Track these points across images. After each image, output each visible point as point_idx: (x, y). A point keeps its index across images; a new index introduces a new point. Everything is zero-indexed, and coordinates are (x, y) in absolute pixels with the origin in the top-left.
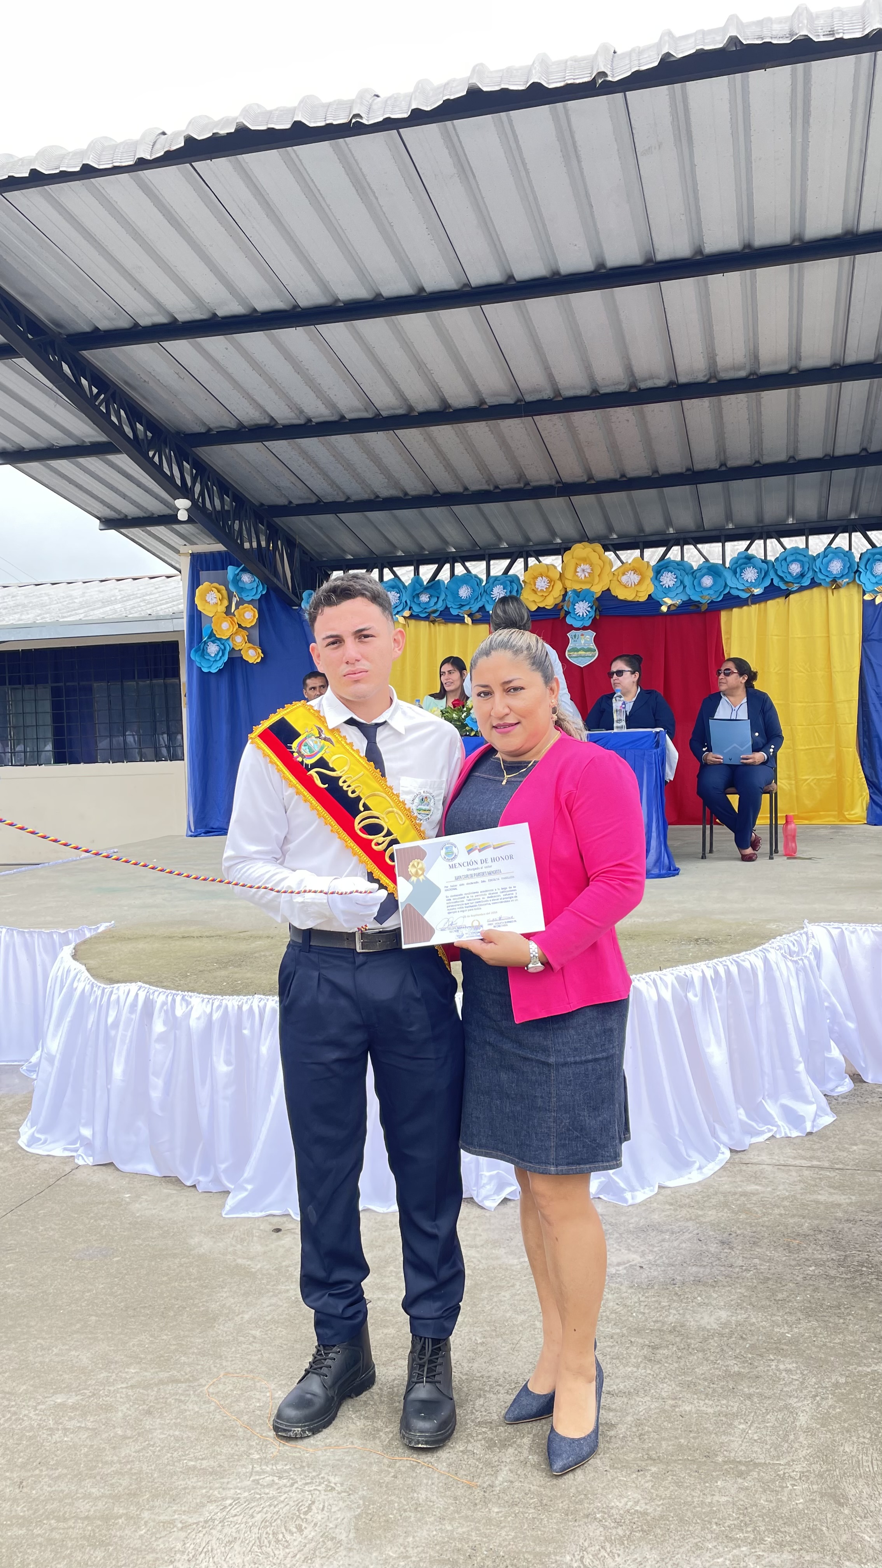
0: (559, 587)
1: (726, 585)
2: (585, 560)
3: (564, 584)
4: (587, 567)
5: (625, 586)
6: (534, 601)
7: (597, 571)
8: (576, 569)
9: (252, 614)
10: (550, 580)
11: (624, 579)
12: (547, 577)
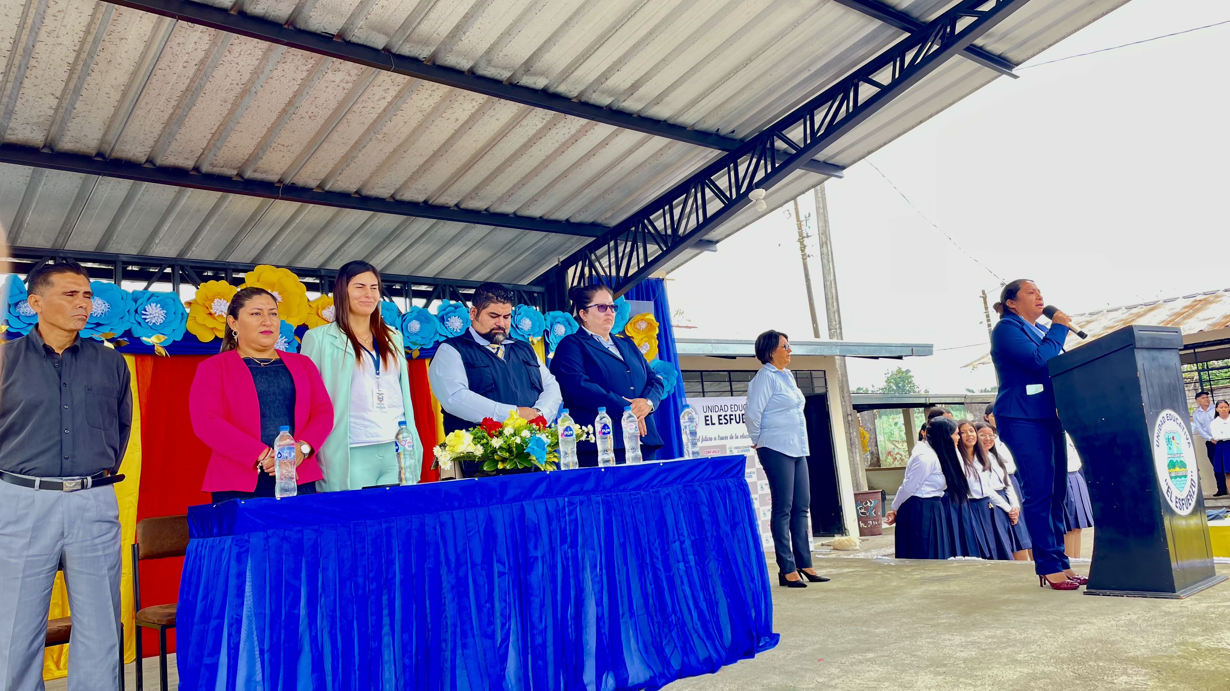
1: (436, 332)
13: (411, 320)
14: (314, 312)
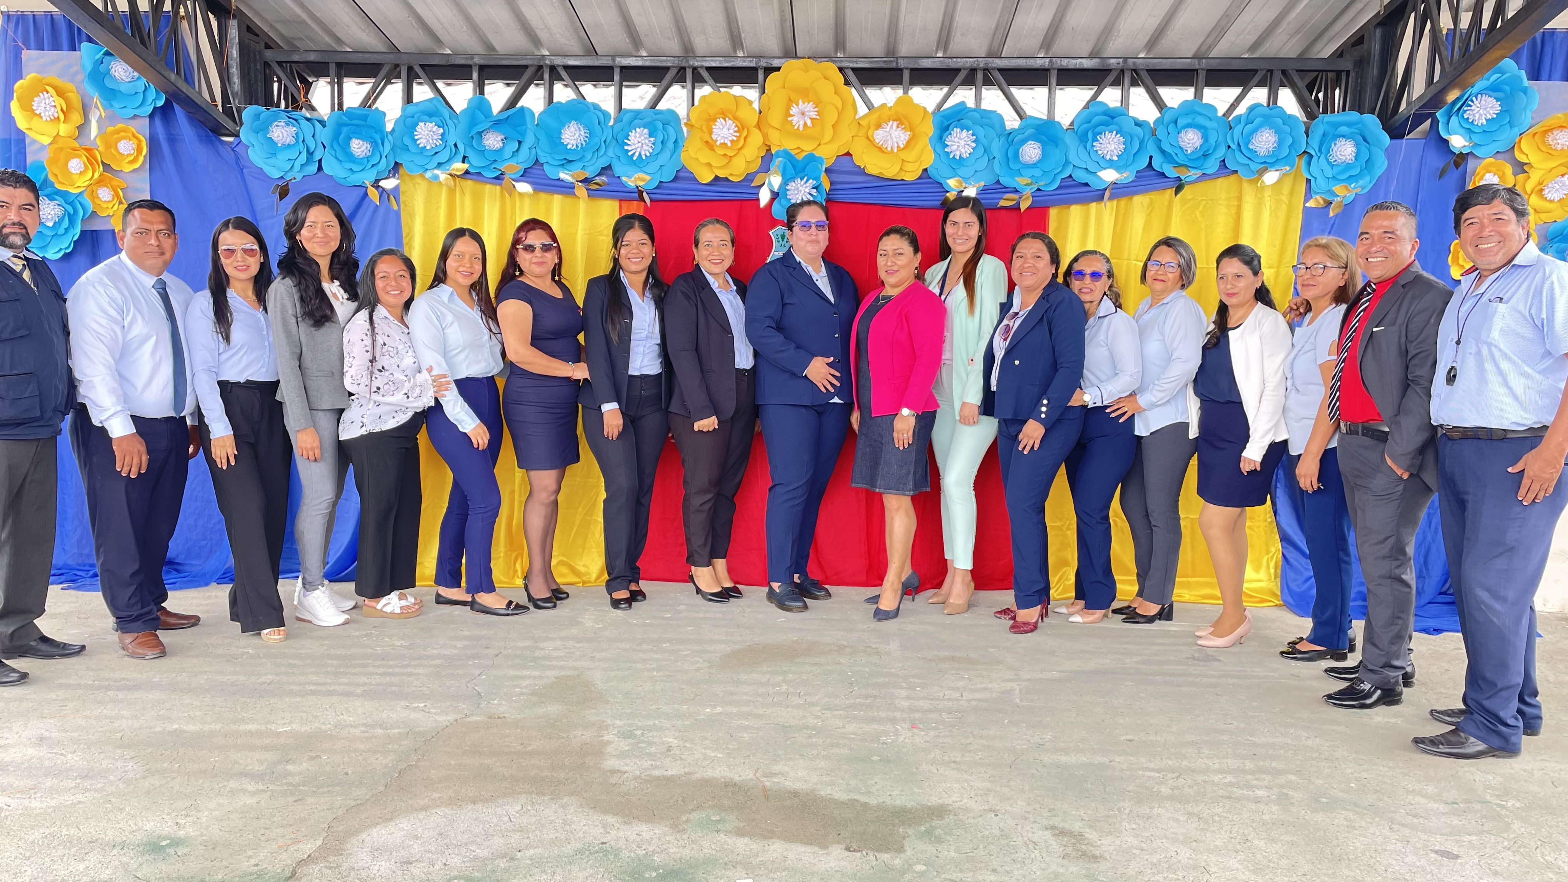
0: (756, 139)
1: (1067, 162)
2: (805, 93)
3: (765, 137)
4: (809, 108)
5: (880, 149)
6: (709, 165)
7: (831, 117)
8: (788, 108)
9: (133, 143)
10: (742, 127)
11: (879, 136)
12: (735, 118)
13: (1024, 142)
14: (862, 132)
